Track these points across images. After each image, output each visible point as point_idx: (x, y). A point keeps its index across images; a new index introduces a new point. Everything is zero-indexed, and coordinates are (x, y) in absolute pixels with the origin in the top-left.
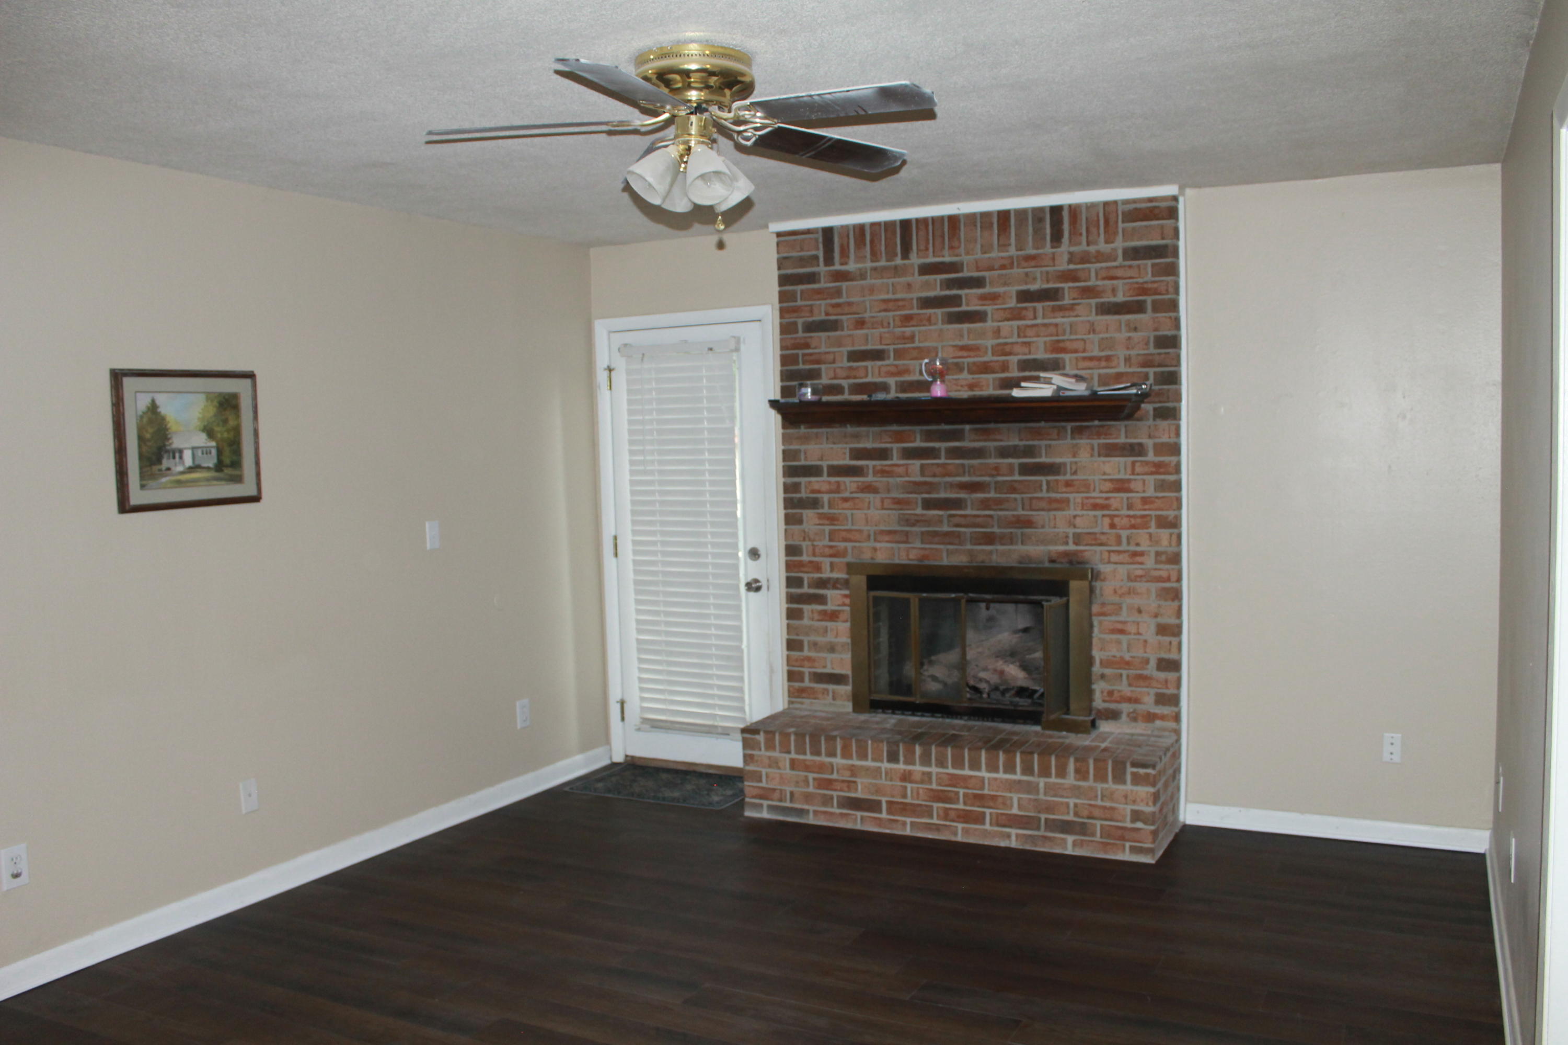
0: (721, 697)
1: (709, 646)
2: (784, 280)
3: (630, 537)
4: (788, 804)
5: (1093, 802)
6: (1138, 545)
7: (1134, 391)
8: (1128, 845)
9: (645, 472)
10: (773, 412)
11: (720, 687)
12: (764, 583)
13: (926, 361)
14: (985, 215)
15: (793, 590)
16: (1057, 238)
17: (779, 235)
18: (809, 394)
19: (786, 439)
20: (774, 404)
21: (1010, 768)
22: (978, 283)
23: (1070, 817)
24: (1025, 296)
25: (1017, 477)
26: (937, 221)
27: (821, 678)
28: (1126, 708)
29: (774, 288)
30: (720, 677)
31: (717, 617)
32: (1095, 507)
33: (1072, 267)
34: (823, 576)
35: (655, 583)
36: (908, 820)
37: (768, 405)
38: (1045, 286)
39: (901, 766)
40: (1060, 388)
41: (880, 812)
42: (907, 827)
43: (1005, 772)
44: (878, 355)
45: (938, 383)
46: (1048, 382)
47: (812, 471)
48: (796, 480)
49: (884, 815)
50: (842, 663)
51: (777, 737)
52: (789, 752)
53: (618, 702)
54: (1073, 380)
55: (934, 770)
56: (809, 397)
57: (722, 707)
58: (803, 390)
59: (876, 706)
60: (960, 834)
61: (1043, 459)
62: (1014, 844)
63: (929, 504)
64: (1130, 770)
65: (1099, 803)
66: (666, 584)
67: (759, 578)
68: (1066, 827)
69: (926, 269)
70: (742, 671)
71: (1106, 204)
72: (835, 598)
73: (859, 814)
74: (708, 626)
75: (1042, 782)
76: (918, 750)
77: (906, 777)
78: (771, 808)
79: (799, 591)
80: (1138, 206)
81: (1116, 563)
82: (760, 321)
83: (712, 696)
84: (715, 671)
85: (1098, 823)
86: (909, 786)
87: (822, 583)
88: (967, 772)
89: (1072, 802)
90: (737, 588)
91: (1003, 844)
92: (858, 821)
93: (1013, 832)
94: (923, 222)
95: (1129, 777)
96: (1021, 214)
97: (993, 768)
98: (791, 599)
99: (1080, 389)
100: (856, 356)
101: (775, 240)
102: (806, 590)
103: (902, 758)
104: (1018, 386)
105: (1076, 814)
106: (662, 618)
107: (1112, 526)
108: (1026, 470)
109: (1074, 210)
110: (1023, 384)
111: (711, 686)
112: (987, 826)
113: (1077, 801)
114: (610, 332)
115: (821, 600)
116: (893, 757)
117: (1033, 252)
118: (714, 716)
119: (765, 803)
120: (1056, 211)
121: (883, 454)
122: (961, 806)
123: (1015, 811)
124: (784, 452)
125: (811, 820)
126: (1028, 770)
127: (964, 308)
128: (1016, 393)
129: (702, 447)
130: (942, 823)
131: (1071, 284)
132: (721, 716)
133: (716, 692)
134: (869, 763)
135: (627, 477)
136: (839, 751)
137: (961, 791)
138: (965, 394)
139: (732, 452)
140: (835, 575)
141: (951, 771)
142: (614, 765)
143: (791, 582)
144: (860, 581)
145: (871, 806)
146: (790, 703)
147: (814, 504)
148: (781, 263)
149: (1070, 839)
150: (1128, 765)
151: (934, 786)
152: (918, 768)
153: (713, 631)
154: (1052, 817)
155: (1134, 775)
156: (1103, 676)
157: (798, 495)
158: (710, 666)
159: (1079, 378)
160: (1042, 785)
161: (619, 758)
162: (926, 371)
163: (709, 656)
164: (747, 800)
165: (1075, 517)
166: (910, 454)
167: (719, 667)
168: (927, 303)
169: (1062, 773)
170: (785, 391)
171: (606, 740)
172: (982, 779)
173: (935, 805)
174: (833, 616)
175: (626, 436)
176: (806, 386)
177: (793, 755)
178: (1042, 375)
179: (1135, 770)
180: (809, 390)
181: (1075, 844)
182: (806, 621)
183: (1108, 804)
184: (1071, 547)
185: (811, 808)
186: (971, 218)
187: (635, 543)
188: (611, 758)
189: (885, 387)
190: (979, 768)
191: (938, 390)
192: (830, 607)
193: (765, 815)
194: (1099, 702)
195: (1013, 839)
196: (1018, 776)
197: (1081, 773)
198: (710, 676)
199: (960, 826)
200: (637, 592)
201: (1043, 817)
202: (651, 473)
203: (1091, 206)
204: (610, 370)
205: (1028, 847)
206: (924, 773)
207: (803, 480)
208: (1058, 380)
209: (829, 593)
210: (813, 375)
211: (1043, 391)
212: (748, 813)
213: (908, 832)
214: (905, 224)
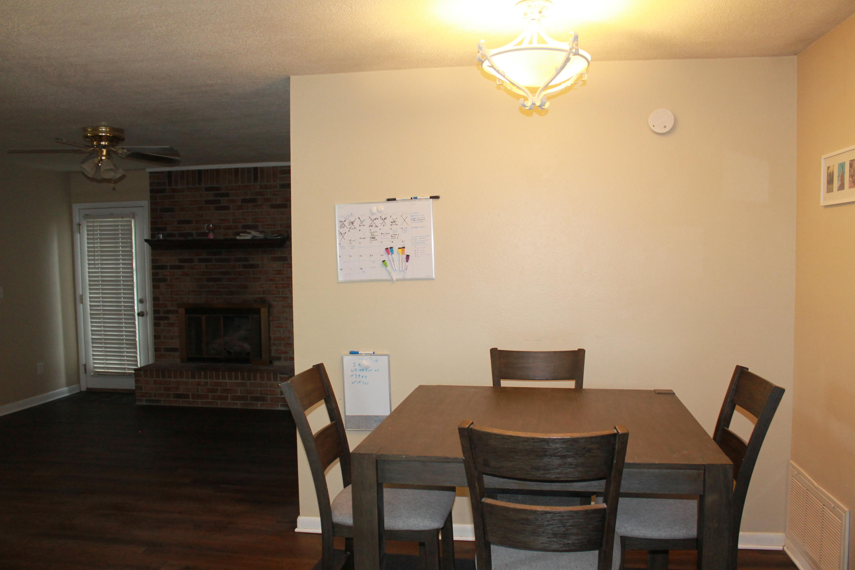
0: (128, 360)
1: (123, 340)
2: (152, 191)
3: (88, 295)
4: (153, 398)
5: (267, 389)
6: (285, 294)
7: (279, 237)
8: (280, 404)
9: (95, 268)
10: (146, 244)
11: (127, 356)
12: (145, 314)
13: (207, 225)
14: (230, 169)
15: (156, 315)
16: (256, 179)
17: (150, 173)
18: (161, 237)
19: (153, 255)
20: (146, 241)
21: (237, 378)
22: (227, 195)
23: (259, 395)
24: (244, 201)
25: (242, 269)
26: (212, 171)
27: (167, 350)
28: (283, 356)
29: (148, 194)
30: (127, 352)
31: (126, 327)
32: (271, 280)
33: (261, 190)
34: (168, 309)
35: (99, 314)
36: (200, 401)
37: (144, 241)
38: (252, 197)
39: (197, 380)
40: (254, 236)
41: (189, 398)
42: (199, 403)
43: (235, 379)
44: (189, 222)
45: (211, 233)
46: (249, 233)
47: (163, 267)
48: (157, 271)
49: (191, 400)
50: (175, 343)
51: (148, 372)
52: (153, 377)
53: (83, 365)
54: (259, 233)
55: (209, 380)
56: (161, 238)
57: (128, 365)
58: (159, 235)
59: (190, 360)
60: (220, 404)
61: (251, 262)
62: (239, 407)
63: (209, 280)
64: (279, 376)
65: (269, 389)
66: (104, 314)
67: (144, 311)
68: (257, 399)
69: (208, 189)
70: (137, 349)
71: (274, 167)
72: (173, 317)
73: (181, 400)
74: (122, 331)
75: (248, 382)
76: (203, 373)
77: (198, 384)
78: (146, 401)
79: (158, 315)
80: (285, 169)
81: (279, 301)
82: (143, 207)
83: (124, 360)
84: (125, 350)
85: (269, 396)
86: (200, 387)
87: (168, 312)
88: (221, 381)
89: (259, 389)
90: (134, 315)
91: (235, 407)
92: (181, 403)
93: (239, 402)
94: (206, 171)
95: (279, 378)
96: (243, 169)
97: (230, 378)
98: (155, 318)
99: (261, 236)
100: (180, 222)
101: (148, 175)
102: (162, 315)
103: (196, 377)
104: (239, 235)
105: (261, 394)
106: (103, 329)
107: (276, 287)
108: (245, 266)
109: (262, 169)
110: (241, 234)
111: (123, 356)
112: (229, 401)
113: (261, 389)
114: (79, 209)
115: (167, 318)
116: (193, 377)
117: (248, 184)
118: (124, 369)
119: (144, 399)
120: (256, 169)
121: (191, 261)
122: (219, 394)
123: (239, 394)
124: (152, 260)
125: (162, 404)
126: (243, 378)
127: (222, 205)
128: (238, 238)
129: (119, 258)
130: (212, 401)
131: (260, 197)
132: (128, 368)
133: (126, 358)
134: (184, 380)
135: (87, 270)
136: (173, 376)
137: (219, 388)
138: (222, 237)
139: (132, 260)
140: (173, 309)
141: (215, 380)
142: (81, 392)
143: (155, 312)
144: (182, 311)
145: (186, 396)
146: (156, 360)
147: (164, 280)
148: (151, 184)
149: (259, 403)
150: (278, 374)
151: (209, 387)
152: (203, 380)
153: (124, 333)
154: (252, 395)
155: (281, 378)
156: (274, 344)
157: (158, 277)
158: (123, 348)
159: (261, 232)
160: (248, 384)
161: (84, 389)
162: (207, 229)
163: (123, 344)
164: (137, 398)
165: (263, 284)
166: (201, 261)
167: (127, 348)
168: (208, 202)
169: (255, 378)
170: (153, 235)
171: (78, 381)
172: (227, 383)
173: (210, 394)
174: (172, 325)
175: (86, 253)
176: (160, 234)
177: (155, 379)
178: (248, 231)
179: (281, 376)
180: (161, 235)
181: (261, 405)
182: (162, 327)
183: (272, 389)
184: (262, 296)
185: (162, 399)
186: (225, 170)
187: (90, 298)
188: (80, 389)
189: (191, 235)
190: (225, 379)
191: (211, 236)
192: (171, 321)
193: (144, 403)
194: (273, 354)
195: (239, 405)
196: (239, 381)
197: (262, 378)
198: (123, 352)
199: (219, 401)
200: (91, 318)
201: (249, 395)
202: (98, 268)
203: (268, 168)
204: (79, 225)
205: (245, 408)
206: (205, 382)
207: (160, 271)
208: (254, 233)
209: (171, 316)
210: (164, 229)
211: (248, 237)
212: (138, 403)
213: (200, 405)
214: (200, 171)
